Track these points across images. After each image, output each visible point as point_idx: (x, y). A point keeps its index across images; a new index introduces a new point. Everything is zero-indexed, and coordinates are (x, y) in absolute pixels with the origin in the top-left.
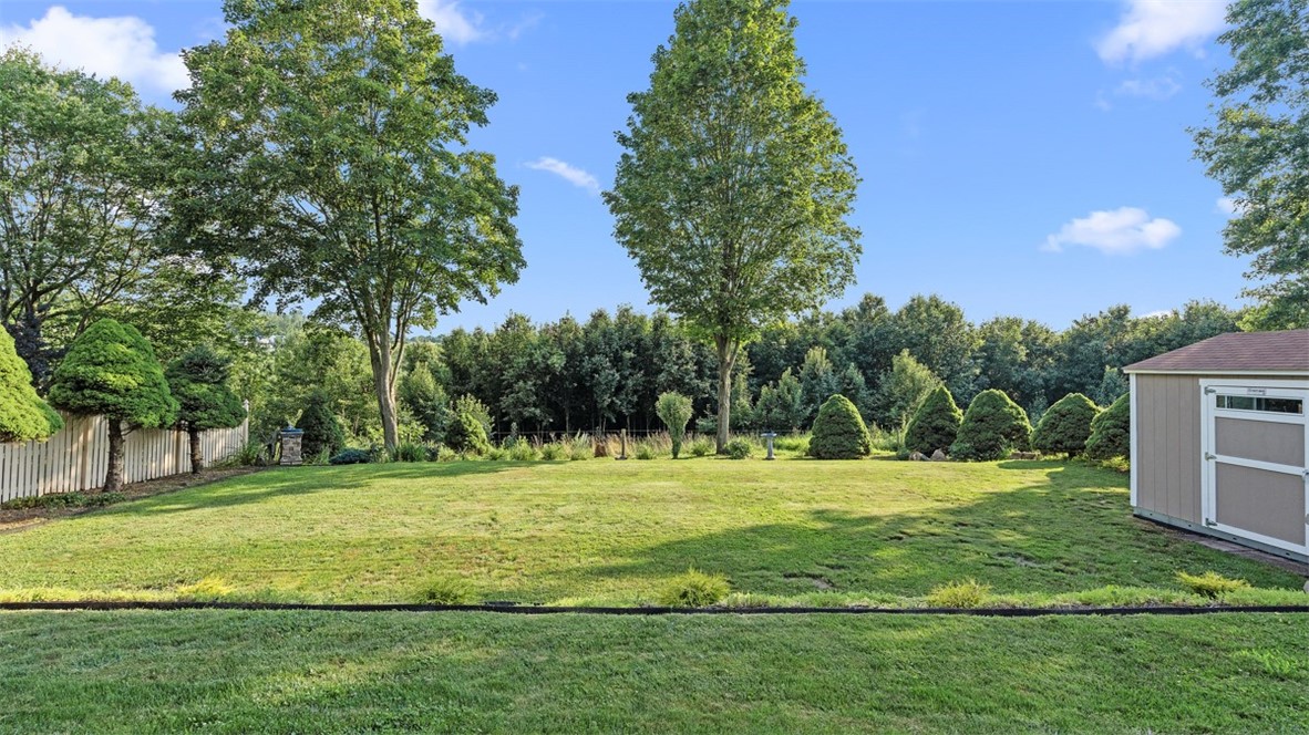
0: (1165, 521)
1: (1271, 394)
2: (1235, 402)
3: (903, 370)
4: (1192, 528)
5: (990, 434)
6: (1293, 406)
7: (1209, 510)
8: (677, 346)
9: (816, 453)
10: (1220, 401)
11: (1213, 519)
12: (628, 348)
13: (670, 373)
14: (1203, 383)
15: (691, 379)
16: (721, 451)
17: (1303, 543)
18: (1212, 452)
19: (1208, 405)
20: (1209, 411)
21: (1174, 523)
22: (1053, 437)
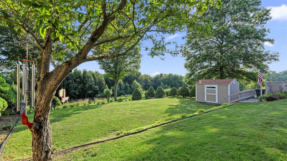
0: (200, 102)
1: (212, 86)
2: (209, 87)
3: (135, 84)
4: (204, 102)
5: (161, 94)
6: (215, 88)
7: (206, 100)
8: (90, 78)
9: (133, 99)
10: (207, 87)
11: (206, 101)
12: (77, 78)
13: (89, 84)
14: (205, 85)
15: (94, 86)
16: (116, 100)
17: (215, 102)
18: (206, 93)
19: (205, 88)
20: (206, 88)
21: (201, 102)
22: (172, 93)
